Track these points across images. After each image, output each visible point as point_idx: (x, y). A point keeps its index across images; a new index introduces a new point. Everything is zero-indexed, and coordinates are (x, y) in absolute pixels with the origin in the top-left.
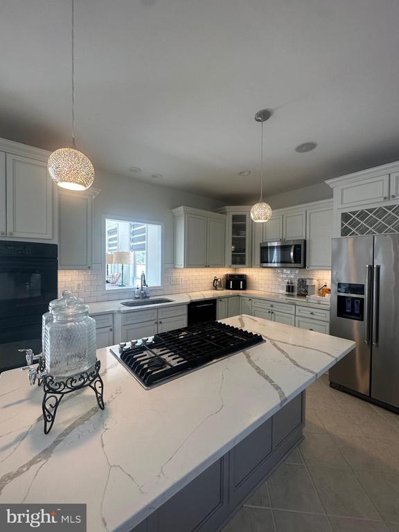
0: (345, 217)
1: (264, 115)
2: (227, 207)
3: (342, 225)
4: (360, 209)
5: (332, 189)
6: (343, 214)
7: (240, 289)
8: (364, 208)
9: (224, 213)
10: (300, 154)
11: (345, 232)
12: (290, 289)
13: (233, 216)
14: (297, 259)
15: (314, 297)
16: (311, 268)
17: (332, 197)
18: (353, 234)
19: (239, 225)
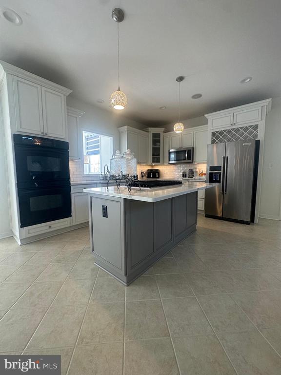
0: (214, 134)
1: (181, 79)
2: (149, 128)
3: (212, 138)
4: (220, 130)
5: (208, 119)
6: (212, 133)
7: (156, 178)
8: (222, 129)
9: (148, 132)
10: (194, 100)
11: (213, 142)
12: (184, 175)
13: (153, 134)
14: (189, 157)
15: (197, 178)
16: (196, 163)
17: (207, 124)
18: (217, 142)
19: (156, 140)
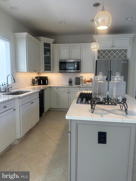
2: (41, 37)
3: (98, 55)
6: (98, 50)
7: (47, 84)
9: (40, 40)
12: (70, 82)
13: (44, 43)
16: (83, 72)
18: (101, 58)
19: (47, 49)
